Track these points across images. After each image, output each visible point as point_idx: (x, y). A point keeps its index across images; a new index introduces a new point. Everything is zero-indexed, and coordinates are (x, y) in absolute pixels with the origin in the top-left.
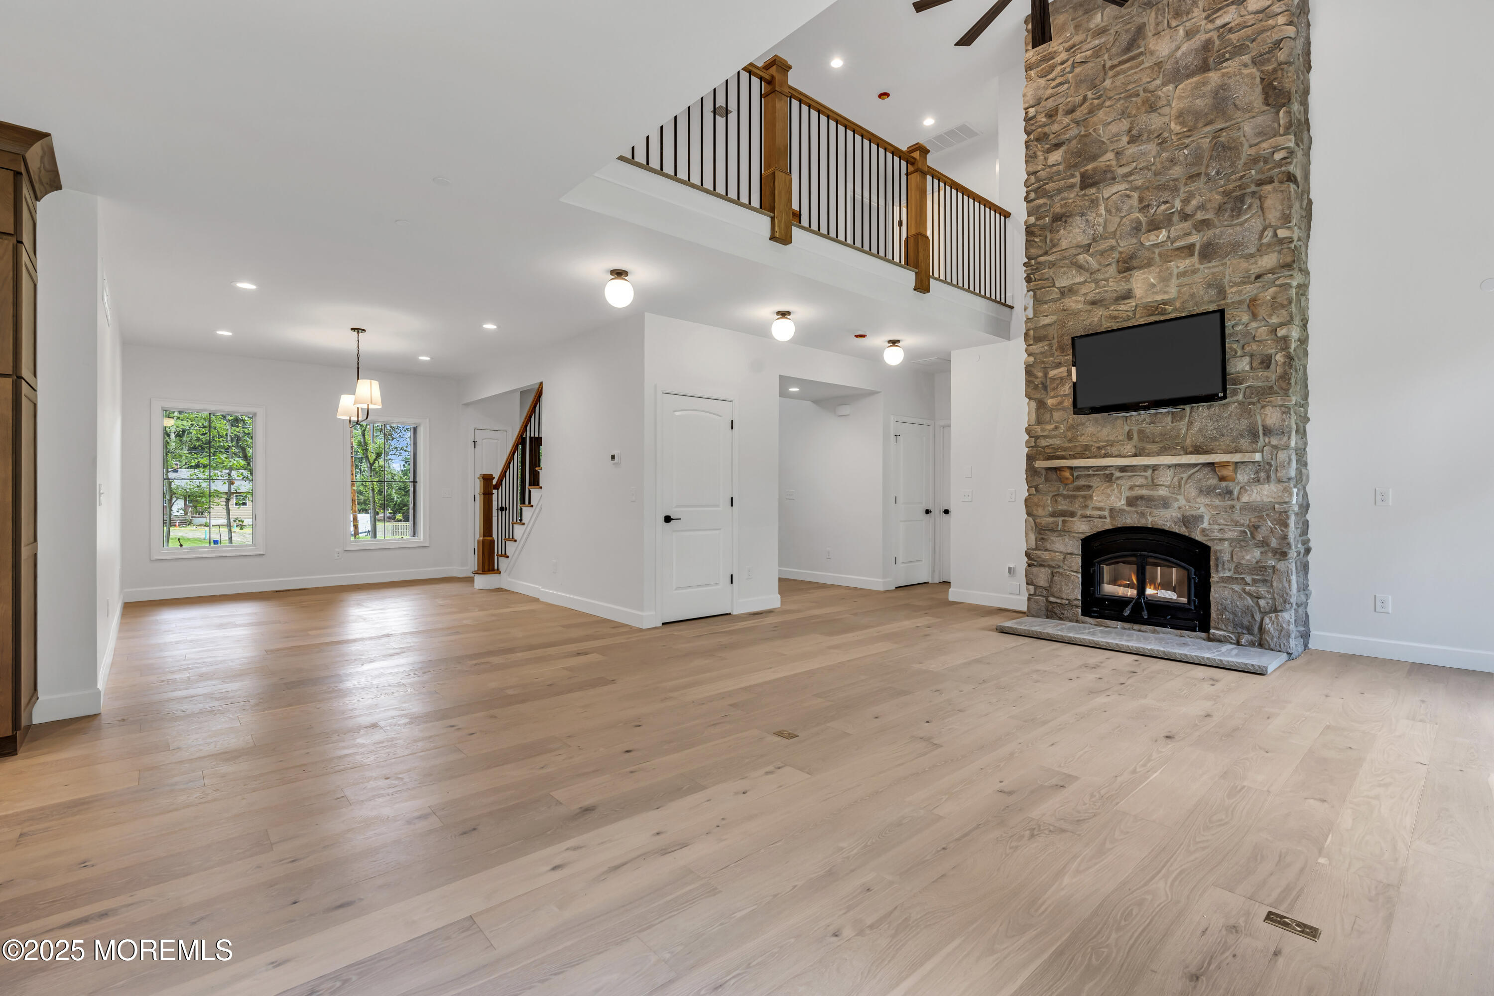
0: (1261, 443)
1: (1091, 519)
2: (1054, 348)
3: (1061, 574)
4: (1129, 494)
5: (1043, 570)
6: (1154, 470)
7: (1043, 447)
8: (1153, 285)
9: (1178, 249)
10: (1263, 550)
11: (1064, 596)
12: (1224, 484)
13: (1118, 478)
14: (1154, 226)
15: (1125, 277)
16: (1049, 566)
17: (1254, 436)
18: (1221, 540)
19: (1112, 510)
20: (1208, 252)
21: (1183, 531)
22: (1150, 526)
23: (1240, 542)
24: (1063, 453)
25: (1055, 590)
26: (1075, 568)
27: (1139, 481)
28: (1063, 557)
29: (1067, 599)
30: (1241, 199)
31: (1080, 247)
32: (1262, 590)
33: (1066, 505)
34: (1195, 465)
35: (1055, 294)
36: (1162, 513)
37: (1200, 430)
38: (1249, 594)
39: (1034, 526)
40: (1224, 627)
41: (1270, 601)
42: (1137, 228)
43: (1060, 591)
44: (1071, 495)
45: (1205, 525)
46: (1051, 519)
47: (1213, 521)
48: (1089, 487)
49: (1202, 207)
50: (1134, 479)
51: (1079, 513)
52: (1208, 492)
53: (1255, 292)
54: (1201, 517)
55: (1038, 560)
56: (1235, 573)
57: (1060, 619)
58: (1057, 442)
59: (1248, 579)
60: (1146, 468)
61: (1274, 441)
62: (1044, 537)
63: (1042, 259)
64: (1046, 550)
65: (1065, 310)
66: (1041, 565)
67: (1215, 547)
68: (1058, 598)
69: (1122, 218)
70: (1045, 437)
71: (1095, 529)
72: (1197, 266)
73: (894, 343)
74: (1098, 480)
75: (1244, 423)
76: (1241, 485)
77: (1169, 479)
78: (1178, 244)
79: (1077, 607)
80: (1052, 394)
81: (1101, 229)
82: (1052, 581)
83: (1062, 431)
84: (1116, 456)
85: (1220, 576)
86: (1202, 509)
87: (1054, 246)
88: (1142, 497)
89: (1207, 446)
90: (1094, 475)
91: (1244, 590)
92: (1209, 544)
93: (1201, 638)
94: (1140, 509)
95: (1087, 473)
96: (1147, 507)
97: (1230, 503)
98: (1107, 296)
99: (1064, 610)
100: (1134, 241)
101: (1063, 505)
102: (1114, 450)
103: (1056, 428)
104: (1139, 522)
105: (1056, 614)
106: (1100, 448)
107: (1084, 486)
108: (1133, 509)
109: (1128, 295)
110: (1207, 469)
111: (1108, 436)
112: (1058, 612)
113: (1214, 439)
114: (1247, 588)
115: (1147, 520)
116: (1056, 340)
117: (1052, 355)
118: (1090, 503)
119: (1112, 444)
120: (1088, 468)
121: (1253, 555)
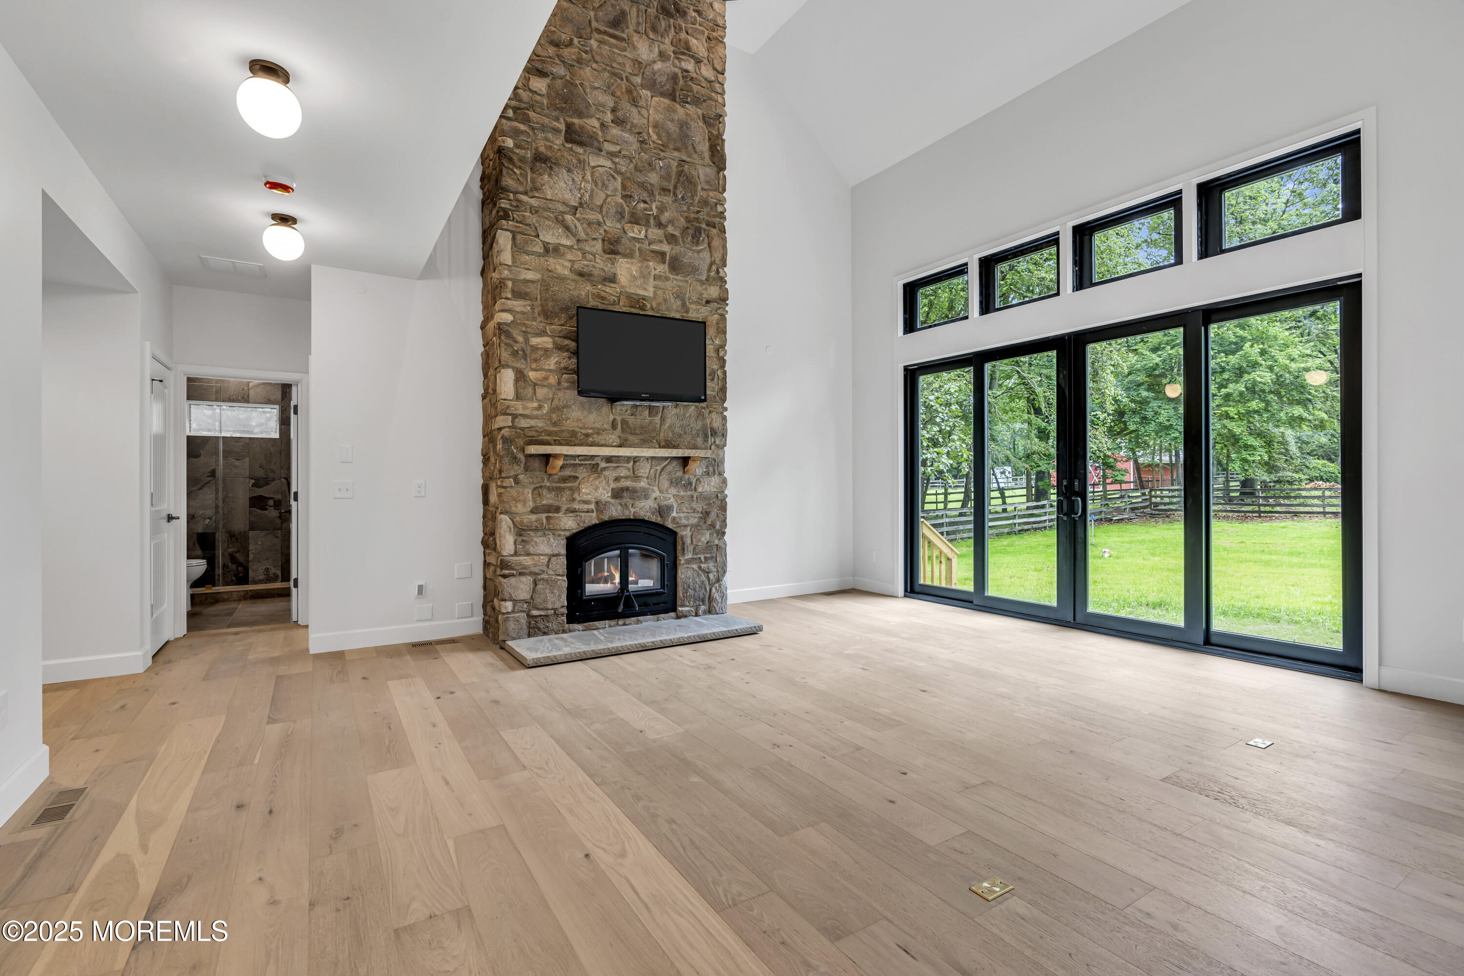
0: (710, 441)
1: (578, 513)
2: (536, 311)
3: (546, 580)
4: (613, 485)
5: (523, 579)
6: (635, 462)
7: (522, 429)
8: (635, 278)
9: (653, 252)
10: (710, 531)
11: (550, 606)
12: (687, 476)
13: (604, 469)
14: (635, 220)
15: (610, 259)
16: (531, 574)
17: (706, 437)
18: (685, 526)
19: (598, 503)
20: (676, 266)
21: (659, 520)
22: (632, 517)
23: (696, 527)
24: (548, 438)
25: (538, 600)
26: (560, 571)
27: (623, 472)
28: (547, 560)
29: (552, 609)
30: (698, 230)
31: (567, 206)
32: (711, 565)
33: (552, 499)
34: (666, 458)
35: (539, 249)
36: (642, 504)
37: (670, 427)
38: (703, 571)
39: (512, 526)
40: (688, 604)
41: (715, 574)
42: (621, 213)
43: (545, 601)
44: (556, 488)
45: (674, 514)
46: (534, 517)
47: (680, 511)
48: (576, 478)
49: (671, 222)
50: (618, 470)
51: (564, 508)
52: (675, 482)
53: (706, 314)
54: (672, 506)
55: (517, 568)
56: (693, 554)
57: (545, 634)
58: (540, 424)
59: (702, 557)
60: (628, 459)
61: (717, 442)
62: (525, 538)
63: (524, 198)
64: (528, 554)
65: (550, 271)
66: (521, 574)
67: (681, 532)
68: (542, 609)
69: (607, 196)
70: (524, 416)
71: (582, 525)
72: (668, 274)
73: (284, 220)
74: (585, 470)
75: (699, 423)
76: (698, 477)
77: (648, 471)
78: (655, 247)
79: (562, 615)
80: (534, 366)
81: (587, 197)
82: (534, 591)
83: (545, 412)
84: (602, 446)
85: (686, 558)
86: (672, 500)
87: (535, 189)
88: (627, 489)
89: (674, 441)
90: (580, 465)
91: (700, 567)
92: (677, 530)
93: (672, 618)
94: (624, 501)
95: (572, 462)
96: (631, 499)
97: (689, 493)
98: (596, 272)
99: (548, 622)
100: (619, 226)
101: (548, 499)
102: (600, 439)
103: (540, 407)
104: (623, 514)
105: (539, 629)
106: (587, 435)
107: (570, 477)
108: (618, 501)
109: (612, 279)
110: (675, 463)
111: (594, 423)
112: (542, 626)
113: (680, 436)
114: (703, 565)
115: (630, 512)
116: (539, 302)
117: (534, 319)
118: (576, 495)
119: (598, 432)
120: (574, 457)
121: (706, 537)
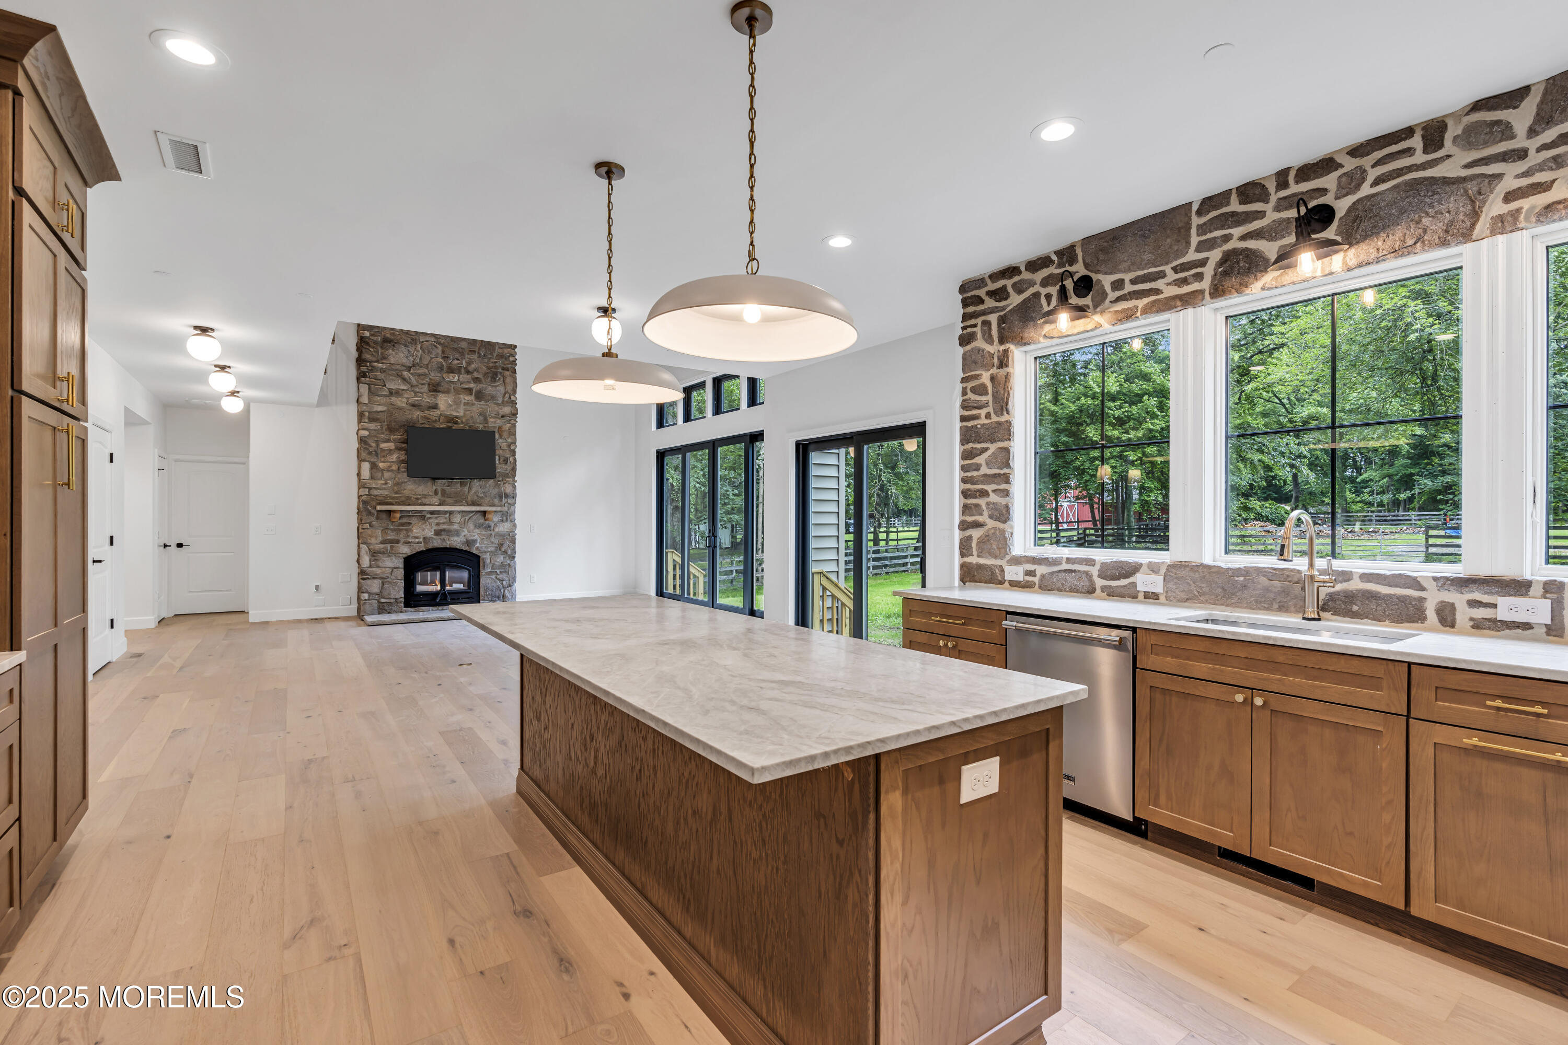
0: (504, 501)
1: (411, 544)
2: (384, 428)
3: (390, 582)
4: (435, 528)
5: (375, 581)
6: (450, 514)
7: (375, 496)
8: (451, 405)
9: (463, 389)
10: (504, 556)
11: (392, 597)
12: (487, 522)
13: (429, 518)
14: (451, 370)
15: (434, 395)
17: (501, 498)
18: (486, 552)
19: (425, 538)
20: (479, 396)
21: (467, 548)
22: (448, 547)
23: (494, 553)
24: (391, 501)
25: (385, 593)
26: (400, 578)
27: (442, 520)
29: (394, 599)
30: (496, 374)
31: (404, 366)
32: (504, 576)
33: (394, 536)
34: (473, 512)
35: (386, 392)
36: (455, 539)
37: (475, 492)
38: (499, 580)
39: (368, 551)
40: (485, 597)
41: (508, 581)
42: (441, 368)
43: (389, 594)
44: (397, 529)
45: (478, 545)
46: (382, 546)
47: (482, 543)
48: (410, 524)
49: (476, 370)
50: (438, 519)
51: (402, 541)
52: (478, 526)
53: (501, 424)
54: (476, 540)
55: (367, 575)
56: (492, 569)
57: (389, 613)
58: (386, 493)
59: (498, 571)
60: (446, 512)
61: (509, 501)
62: (376, 558)
63: (376, 364)
64: (379, 567)
65: (393, 405)
66: (374, 578)
67: (483, 556)
68: (387, 599)
69: (432, 358)
70: (376, 489)
71: (414, 551)
72: (474, 402)
74: (416, 519)
75: (496, 490)
76: (495, 523)
77: (459, 519)
78: (464, 386)
79: (401, 602)
80: (382, 460)
81: (418, 360)
82: (382, 588)
83: (390, 486)
84: (428, 505)
85: (485, 571)
86: (476, 536)
87: (384, 358)
88: (444, 530)
89: (477, 502)
91: (496, 577)
92: (480, 555)
94: (442, 537)
95: (407, 515)
96: (448, 536)
97: (489, 532)
98: (423, 404)
99: (392, 606)
100: (439, 375)
101: (391, 536)
102: (426, 501)
103: (386, 483)
104: (442, 545)
105: (385, 610)
106: (417, 499)
107: (406, 523)
108: (438, 537)
109: (435, 407)
110: (478, 515)
111: (422, 492)
112: (386, 607)
113: (482, 498)
114: (498, 576)
115: (447, 543)
116: (386, 423)
117: (383, 433)
118: (410, 534)
119: (425, 497)
120: (409, 511)
121: (500, 559)
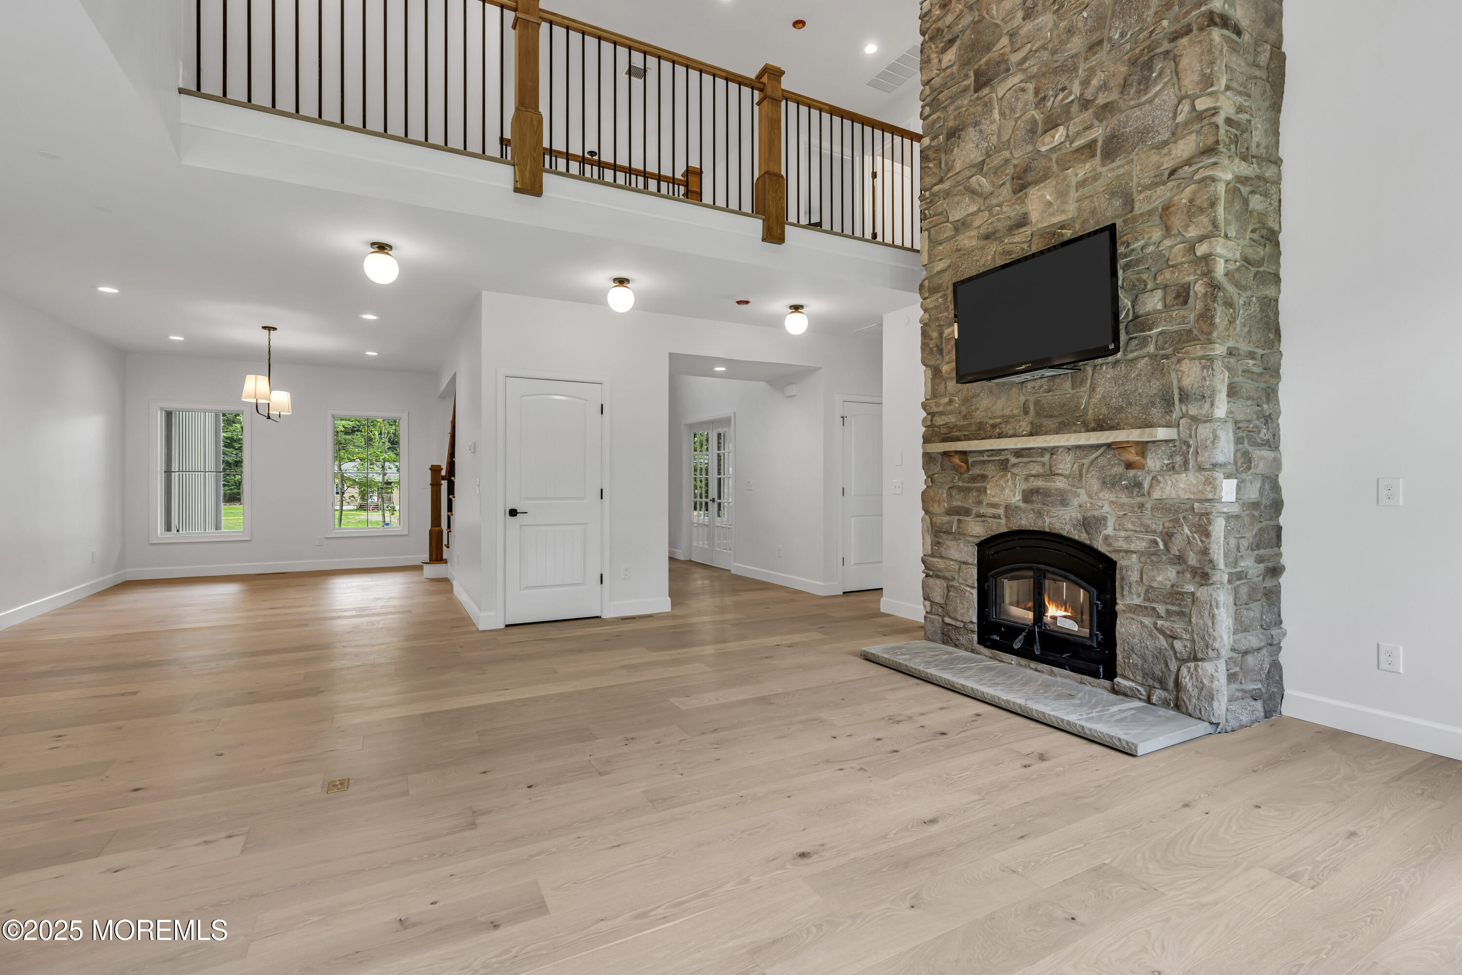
0: (1175, 415)
1: (987, 518)
2: (948, 300)
3: (956, 588)
4: (1024, 486)
5: (938, 581)
6: (1052, 454)
7: (939, 426)
8: (1050, 204)
9: (1077, 150)
10: (1180, 568)
11: (960, 618)
12: (1131, 473)
13: (1014, 465)
14: (1051, 125)
15: (1019, 198)
16: (945, 578)
17: (1168, 403)
18: (1129, 552)
19: (1007, 507)
20: (1112, 148)
21: (1083, 537)
22: (1047, 530)
23: (1150, 555)
24: (958, 433)
25: (951, 608)
26: (970, 582)
27: (1036, 469)
28: (958, 566)
29: (962, 621)
30: (1150, 65)
31: (973, 166)
32: (1179, 627)
33: (960, 500)
34: (1098, 445)
35: (949, 231)
36: (1061, 513)
37: (1103, 397)
38: (1161, 631)
39: (930, 526)
40: (1131, 676)
41: (1188, 644)
42: (1033, 132)
43: (955, 610)
44: (967, 487)
45: (1109, 531)
46: (946, 519)
47: (1119, 526)
48: (984, 477)
49: (1104, 86)
50: (1031, 465)
51: (974, 511)
52: (1110, 483)
53: (1168, 195)
54: (1105, 519)
55: (934, 569)
56: (1145, 599)
57: (956, 646)
58: (951, 419)
59: (1161, 609)
60: (1044, 450)
61: (1193, 411)
62: (940, 540)
63: (936, 188)
64: (942, 557)
65: (959, 250)
66: (937, 576)
67: (1122, 562)
68: (952, 618)
69: (1017, 120)
70: (941, 413)
71: (990, 533)
72: (1099, 169)
73: (796, 308)
74: (993, 467)
75: (1156, 384)
76: (1153, 474)
77: (1069, 466)
78: (1077, 144)
79: (973, 632)
80: (947, 358)
81: (994, 139)
82: (947, 598)
83: (957, 405)
84: (1011, 437)
85: (1127, 602)
86: (1107, 508)
87: (948, 170)
88: (1038, 491)
89: (1111, 419)
90: (989, 461)
91: (1155, 624)
92: (1113, 556)
93: (1105, 688)
94: (1036, 506)
95: (982, 458)
96: (1043, 504)
97: (1139, 499)
98: (999, 226)
99: (959, 635)
100: (1030, 148)
101: (957, 500)
102: (1008, 429)
103: (951, 401)
104: (1035, 523)
105: (951, 639)
106: (994, 426)
107: (979, 475)
108: (1030, 506)
109: (1023, 221)
110: (1112, 453)
111: (1003, 410)
112: (953, 637)
113: (1121, 409)
114: (1160, 623)
115: (1044, 522)
116: (950, 289)
117: (947, 309)
118: (983, 497)
119: (1006, 420)
120: (982, 452)
121: (1166, 576)
